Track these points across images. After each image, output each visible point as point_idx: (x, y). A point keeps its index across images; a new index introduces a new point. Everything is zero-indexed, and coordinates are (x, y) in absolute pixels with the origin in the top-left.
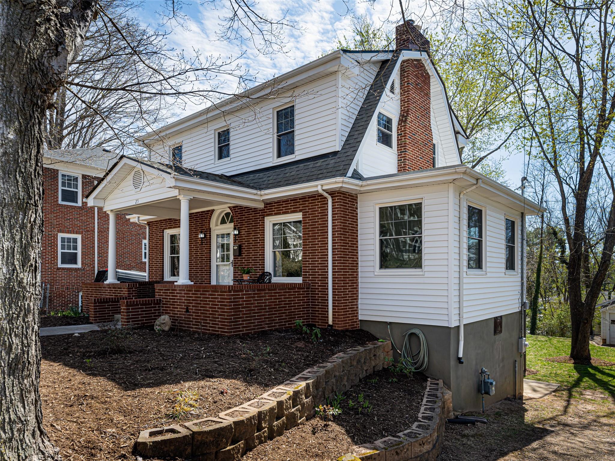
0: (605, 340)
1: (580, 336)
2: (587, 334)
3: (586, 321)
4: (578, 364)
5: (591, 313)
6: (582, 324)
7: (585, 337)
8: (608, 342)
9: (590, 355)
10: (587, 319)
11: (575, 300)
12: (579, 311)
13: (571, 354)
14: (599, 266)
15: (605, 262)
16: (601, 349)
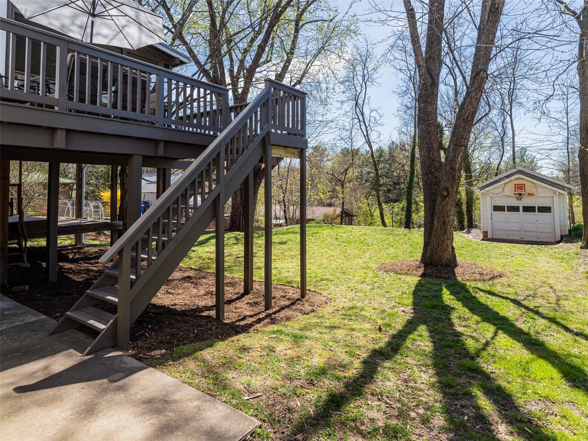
0: (487, 232)
1: (436, 222)
2: (448, 217)
3: (445, 193)
4: (430, 276)
5: (454, 176)
6: (439, 198)
7: (444, 223)
8: (490, 236)
9: (454, 257)
10: (447, 189)
11: (429, 158)
12: (436, 177)
13: (423, 255)
14: (468, 88)
15: (478, 74)
16: (479, 245)
